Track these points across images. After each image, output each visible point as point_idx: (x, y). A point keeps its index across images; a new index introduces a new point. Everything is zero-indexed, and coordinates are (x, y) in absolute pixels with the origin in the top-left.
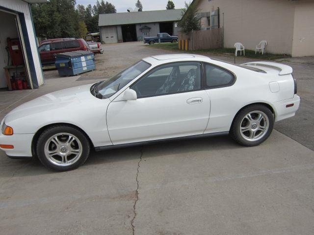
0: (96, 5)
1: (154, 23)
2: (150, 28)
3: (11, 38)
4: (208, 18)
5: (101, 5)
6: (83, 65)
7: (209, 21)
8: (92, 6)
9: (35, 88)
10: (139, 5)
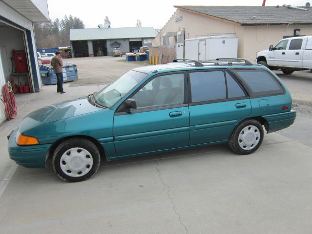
0: (64, 19)
1: (124, 39)
2: (120, 44)
3: (16, 50)
4: (175, 37)
5: (69, 19)
6: (64, 76)
7: (176, 39)
8: (60, 20)
9: (36, 92)
10: (107, 21)
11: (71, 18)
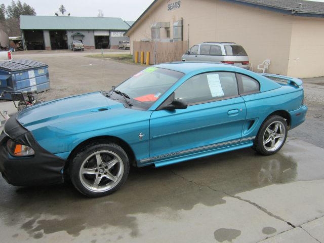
0: (11, 5)
1: (89, 30)
2: (83, 36)
4: (167, 29)
5: (17, 6)
11: (19, 4)
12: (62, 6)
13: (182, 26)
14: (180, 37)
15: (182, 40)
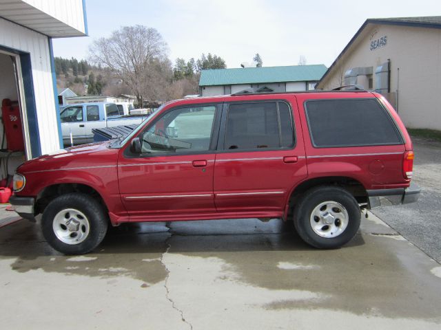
1: (279, 84)
4: (369, 76)
5: (207, 59)
8: (196, 60)
10: (257, 59)
11: (210, 57)
12: (258, 55)
13: (389, 72)
14: (387, 87)
15: (389, 91)
